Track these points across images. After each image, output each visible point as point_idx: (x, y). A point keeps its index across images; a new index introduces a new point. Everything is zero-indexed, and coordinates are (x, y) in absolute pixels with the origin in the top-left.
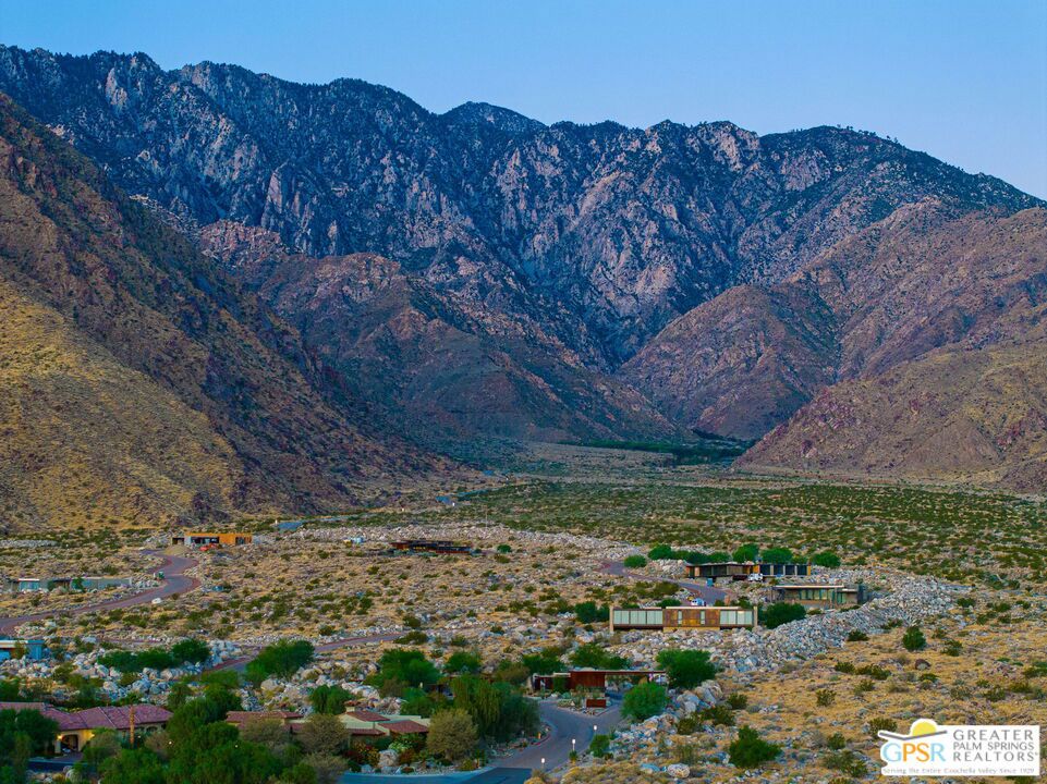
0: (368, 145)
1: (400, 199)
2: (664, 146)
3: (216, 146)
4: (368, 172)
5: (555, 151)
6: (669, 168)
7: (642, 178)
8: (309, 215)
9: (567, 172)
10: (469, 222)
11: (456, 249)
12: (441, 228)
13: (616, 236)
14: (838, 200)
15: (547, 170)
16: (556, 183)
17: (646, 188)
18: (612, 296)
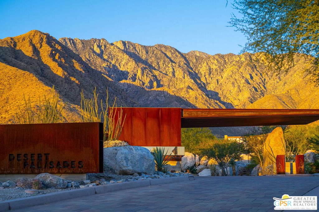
0: (164, 61)
1: (174, 75)
2: (246, 59)
3: (123, 63)
4: (165, 68)
5: (216, 62)
6: (247, 65)
7: (240, 68)
8: (148, 80)
9: (219, 67)
10: (192, 81)
11: (189, 87)
12: (185, 82)
13: (233, 83)
14: (295, 71)
15: (214, 67)
16: (216, 70)
17: (241, 70)
18: (232, 100)
